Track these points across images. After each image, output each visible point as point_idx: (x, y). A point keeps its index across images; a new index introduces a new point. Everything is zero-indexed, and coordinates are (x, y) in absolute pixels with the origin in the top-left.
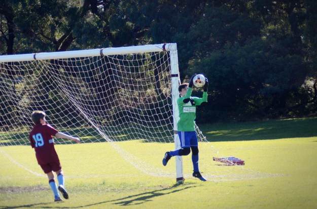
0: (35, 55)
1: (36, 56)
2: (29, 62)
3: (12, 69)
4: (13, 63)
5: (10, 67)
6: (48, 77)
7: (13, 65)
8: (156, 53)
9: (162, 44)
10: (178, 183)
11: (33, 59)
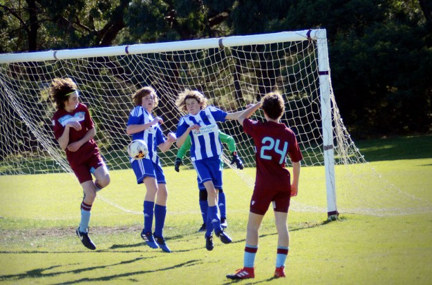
0: (127, 48)
1: (129, 50)
2: (119, 57)
3: (94, 66)
4: (95, 58)
5: (92, 64)
6: (145, 77)
7: (95, 61)
8: (297, 42)
9: (306, 31)
10: (330, 218)
11: (124, 53)
